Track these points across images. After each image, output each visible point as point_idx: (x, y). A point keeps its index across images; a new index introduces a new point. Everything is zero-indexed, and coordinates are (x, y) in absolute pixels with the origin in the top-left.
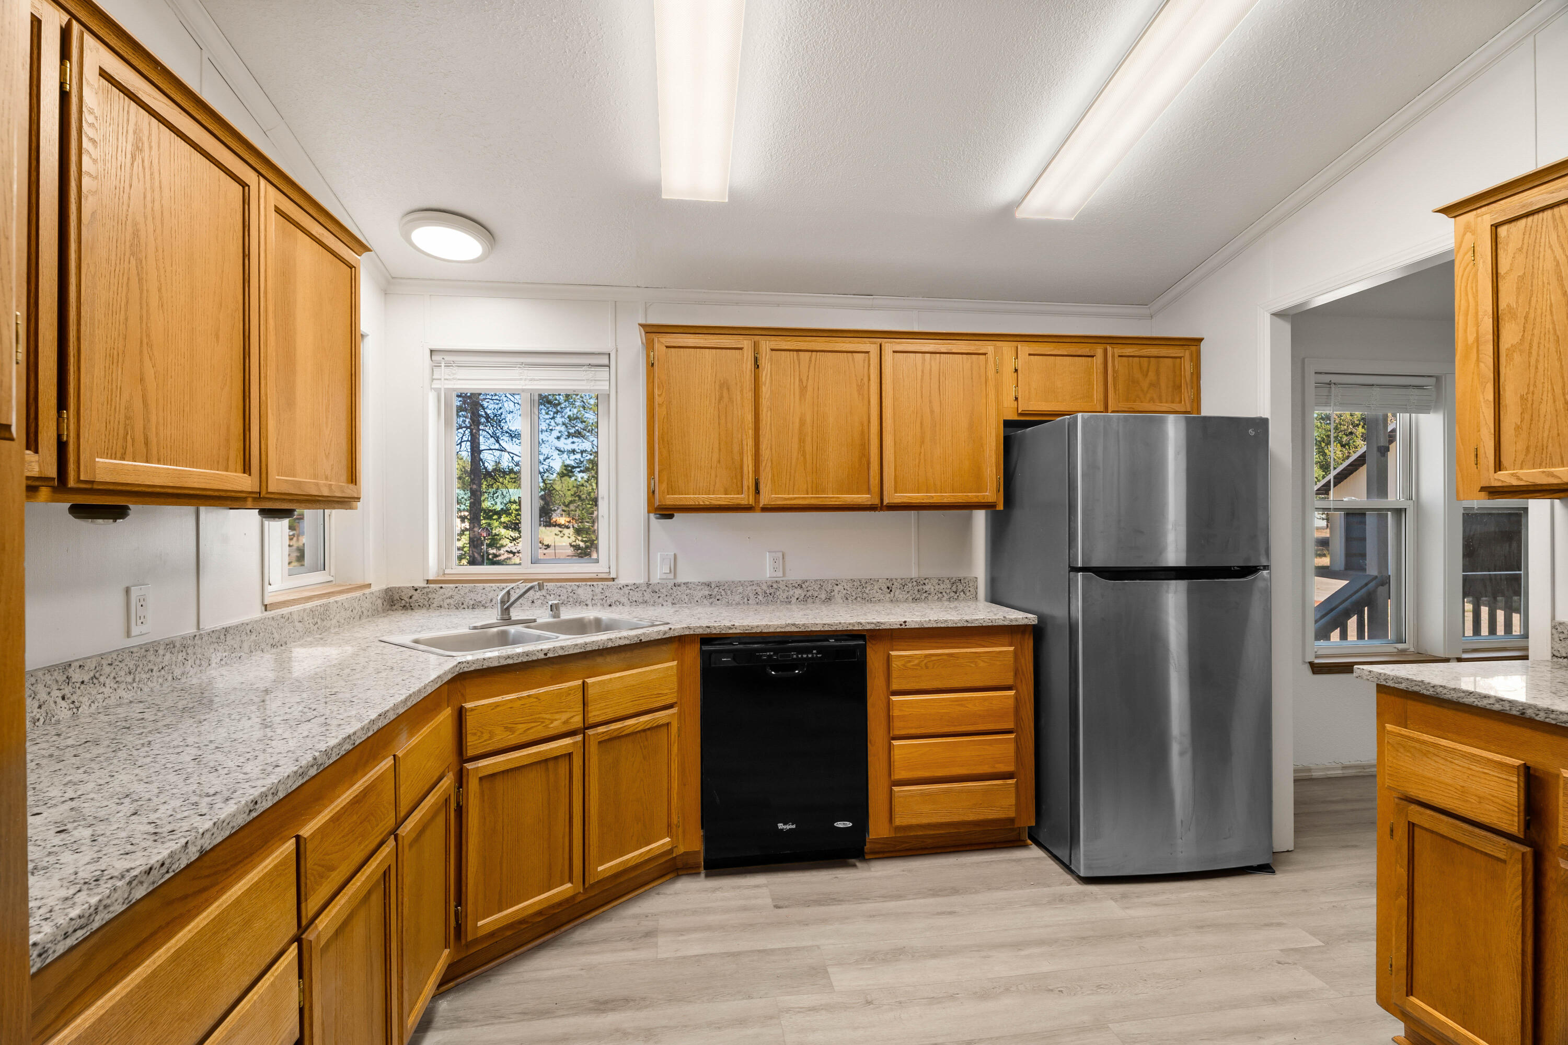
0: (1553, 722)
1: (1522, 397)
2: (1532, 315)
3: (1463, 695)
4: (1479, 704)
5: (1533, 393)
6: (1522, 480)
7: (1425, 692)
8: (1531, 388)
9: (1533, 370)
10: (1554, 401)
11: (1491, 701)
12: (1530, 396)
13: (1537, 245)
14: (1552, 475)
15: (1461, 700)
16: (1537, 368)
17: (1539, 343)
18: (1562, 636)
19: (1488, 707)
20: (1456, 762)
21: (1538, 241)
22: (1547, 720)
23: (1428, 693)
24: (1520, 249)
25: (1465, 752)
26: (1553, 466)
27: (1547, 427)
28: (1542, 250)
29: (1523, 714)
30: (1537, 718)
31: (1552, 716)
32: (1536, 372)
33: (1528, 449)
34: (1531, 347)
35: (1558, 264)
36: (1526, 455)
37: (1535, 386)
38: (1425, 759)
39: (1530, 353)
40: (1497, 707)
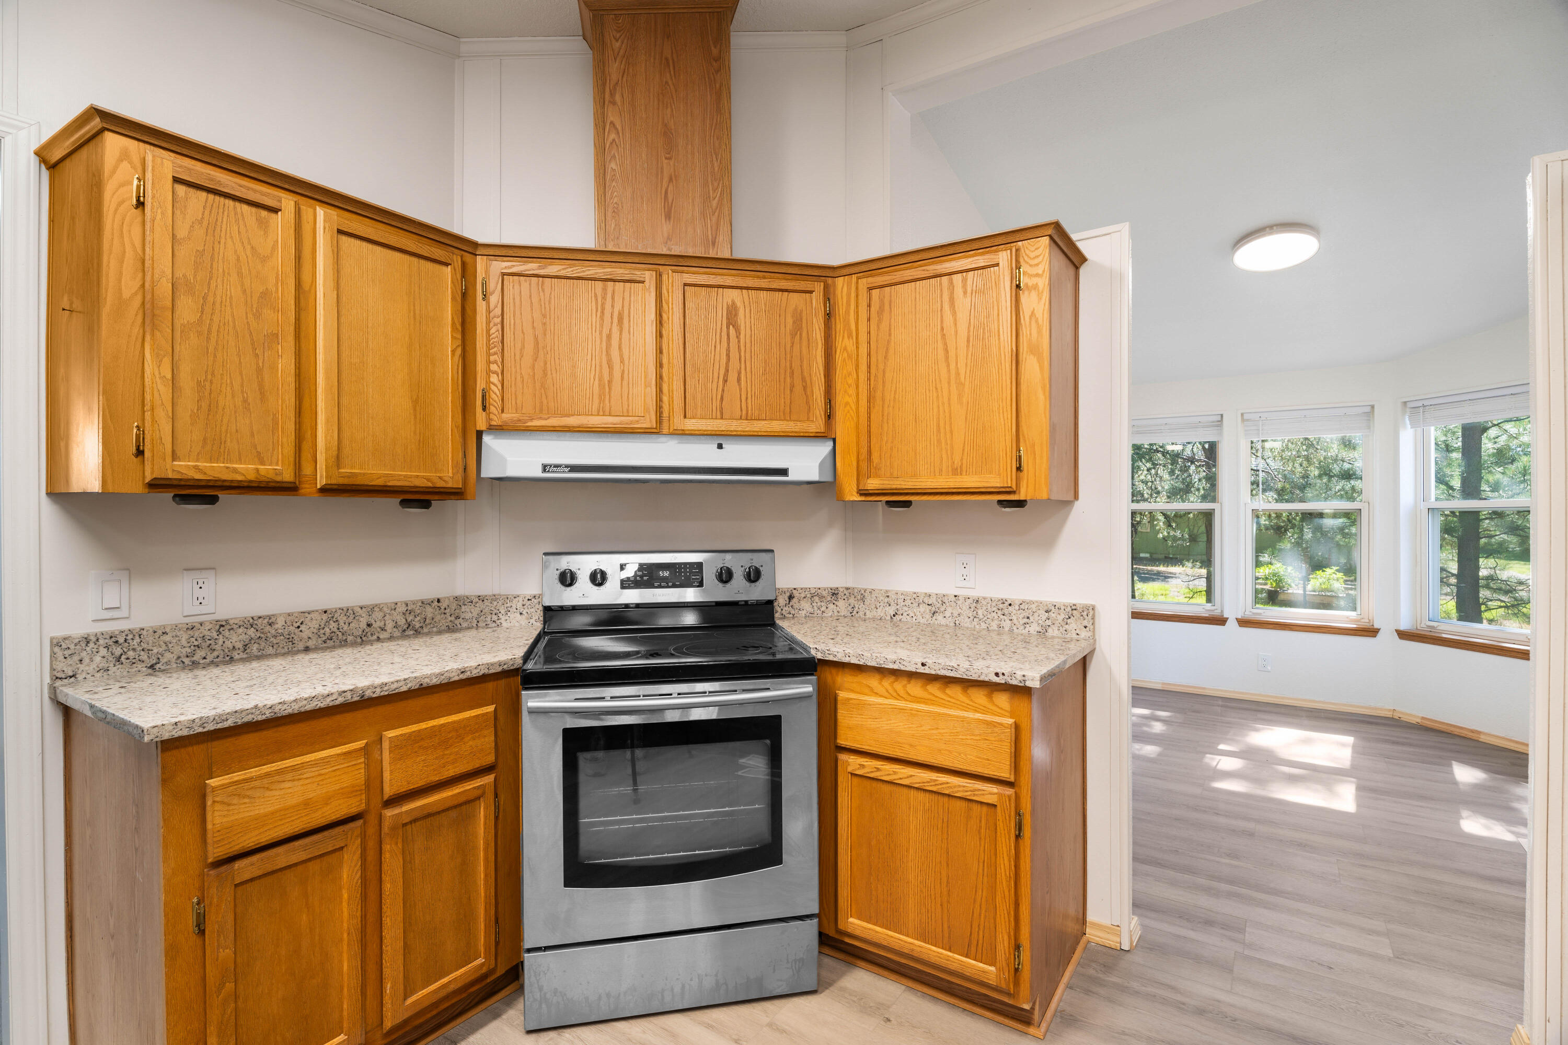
0: (386, 693)
1: (199, 383)
2: (210, 299)
3: (305, 702)
4: (322, 705)
5: (211, 382)
6: (205, 474)
7: (260, 718)
8: (209, 377)
9: (211, 359)
10: (233, 397)
11: (334, 697)
12: (208, 384)
13: (218, 228)
14: (235, 471)
15: (303, 710)
16: (215, 356)
17: (218, 331)
18: (67, 653)
19: (331, 704)
20: (305, 776)
21: (219, 223)
22: (382, 694)
23: (264, 717)
24: (200, 222)
25: (315, 760)
26: (231, 462)
27: (225, 421)
28: (223, 235)
29: (363, 696)
30: (375, 696)
31: (386, 688)
32: (214, 361)
33: (205, 440)
34: (209, 331)
35: (238, 259)
36: (203, 447)
37: (213, 374)
38: (268, 793)
39: (208, 339)
40: (341, 700)
